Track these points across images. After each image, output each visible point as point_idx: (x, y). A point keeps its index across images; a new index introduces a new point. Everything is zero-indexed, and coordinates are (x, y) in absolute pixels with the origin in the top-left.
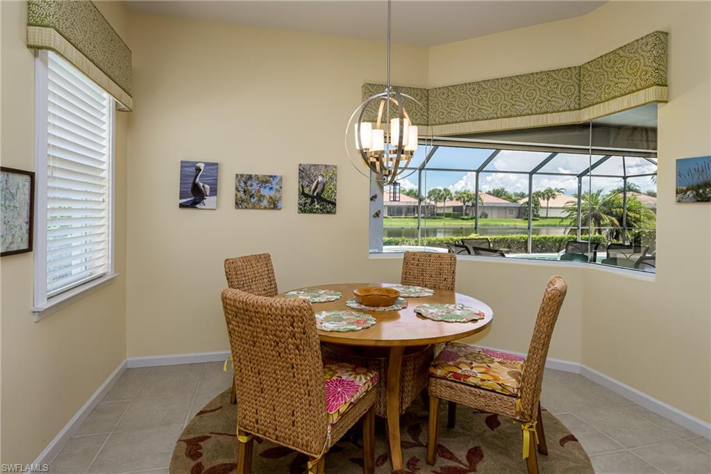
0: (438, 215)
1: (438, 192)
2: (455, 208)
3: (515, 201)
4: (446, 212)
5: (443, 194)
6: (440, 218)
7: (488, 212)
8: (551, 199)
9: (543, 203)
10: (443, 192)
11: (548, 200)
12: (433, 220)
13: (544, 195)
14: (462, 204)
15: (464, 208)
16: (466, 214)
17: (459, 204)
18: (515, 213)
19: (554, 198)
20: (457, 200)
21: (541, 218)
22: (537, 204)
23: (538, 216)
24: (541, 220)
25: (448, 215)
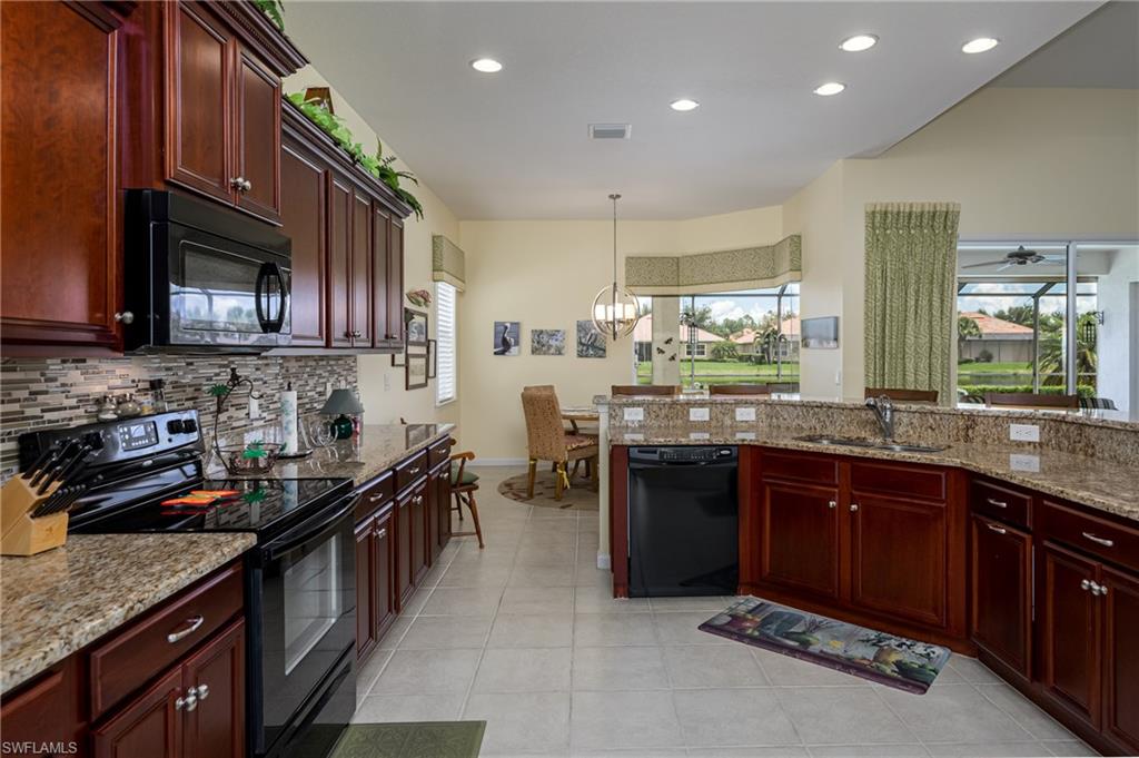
7: (993, 350)
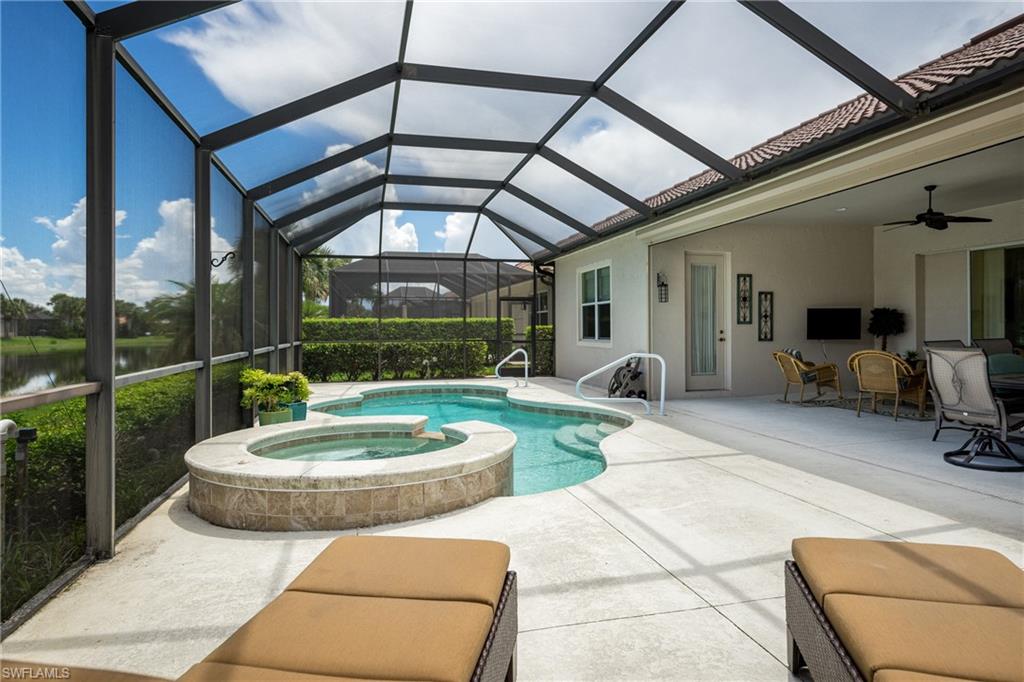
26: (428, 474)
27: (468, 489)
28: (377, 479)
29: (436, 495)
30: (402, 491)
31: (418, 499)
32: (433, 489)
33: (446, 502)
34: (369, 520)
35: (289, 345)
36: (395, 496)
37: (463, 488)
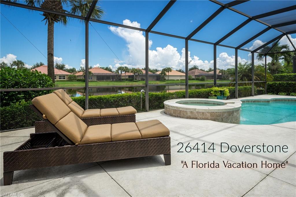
0: (122, 79)
1: (122, 68)
2: (129, 76)
3: (154, 73)
4: (126, 78)
5: (125, 70)
6: (124, 81)
7: (144, 78)
8: (170, 72)
9: (167, 73)
10: (125, 68)
11: (168, 72)
12: (120, 82)
13: (167, 70)
14: (133, 74)
15: (135, 76)
16: (136, 79)
17: (132, 74)
18: (155, 78)
19: (171, 71)
20: (131, 72)
21: (167, 80)
22: (165, 74)
23: (165, 79)
24: (166, 81)
25: (127, 80)
26: (187, 109)
27: (198, 115)
28: (177, 107)
29: (189, 114)
30: (182, 111)
31: (185, 114)
32: (188, 113)
33: (192, 116)
34: (176, 116)
35: (252, 82)
36: (180, 112)
37: (197, 115)
